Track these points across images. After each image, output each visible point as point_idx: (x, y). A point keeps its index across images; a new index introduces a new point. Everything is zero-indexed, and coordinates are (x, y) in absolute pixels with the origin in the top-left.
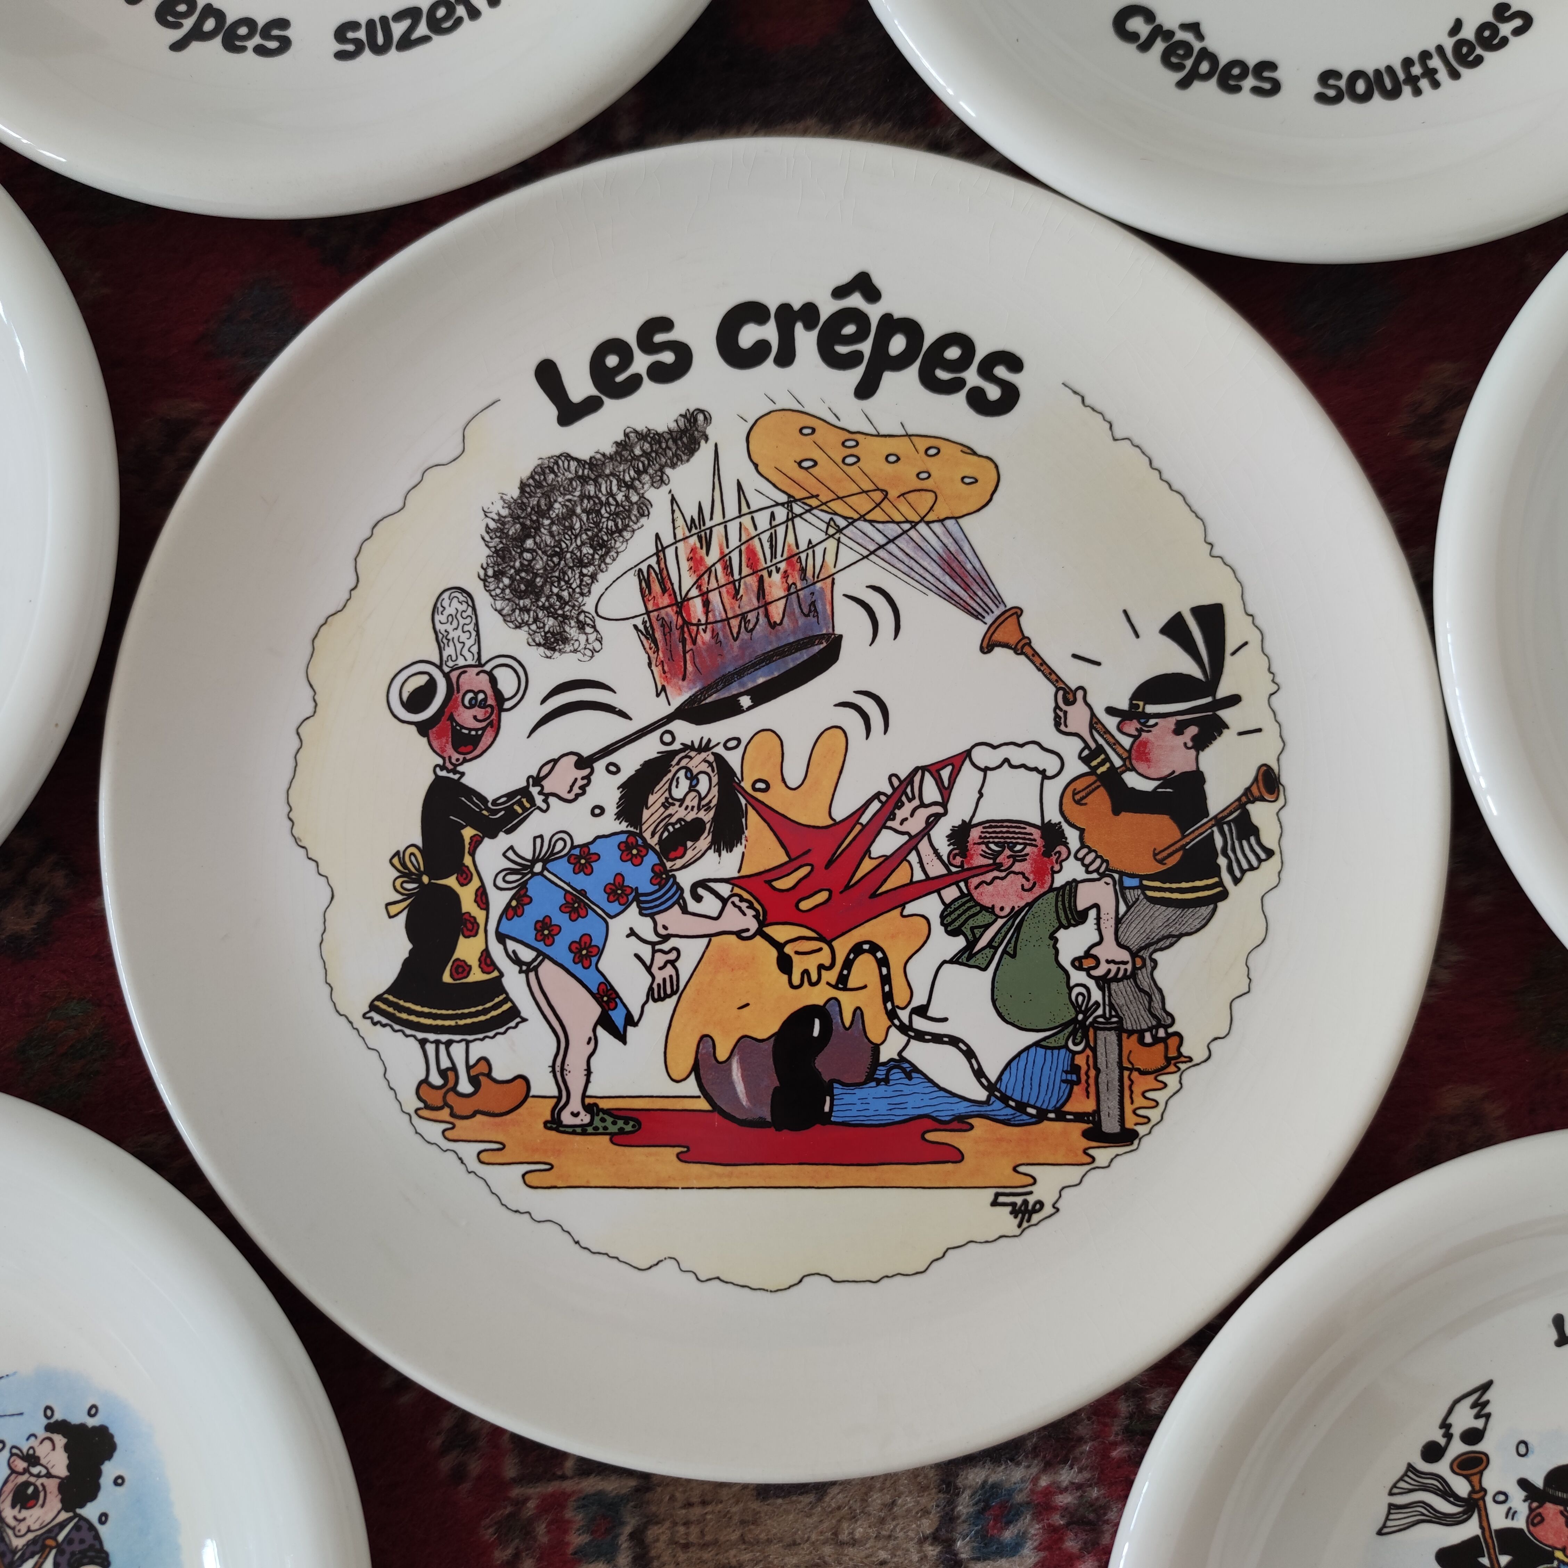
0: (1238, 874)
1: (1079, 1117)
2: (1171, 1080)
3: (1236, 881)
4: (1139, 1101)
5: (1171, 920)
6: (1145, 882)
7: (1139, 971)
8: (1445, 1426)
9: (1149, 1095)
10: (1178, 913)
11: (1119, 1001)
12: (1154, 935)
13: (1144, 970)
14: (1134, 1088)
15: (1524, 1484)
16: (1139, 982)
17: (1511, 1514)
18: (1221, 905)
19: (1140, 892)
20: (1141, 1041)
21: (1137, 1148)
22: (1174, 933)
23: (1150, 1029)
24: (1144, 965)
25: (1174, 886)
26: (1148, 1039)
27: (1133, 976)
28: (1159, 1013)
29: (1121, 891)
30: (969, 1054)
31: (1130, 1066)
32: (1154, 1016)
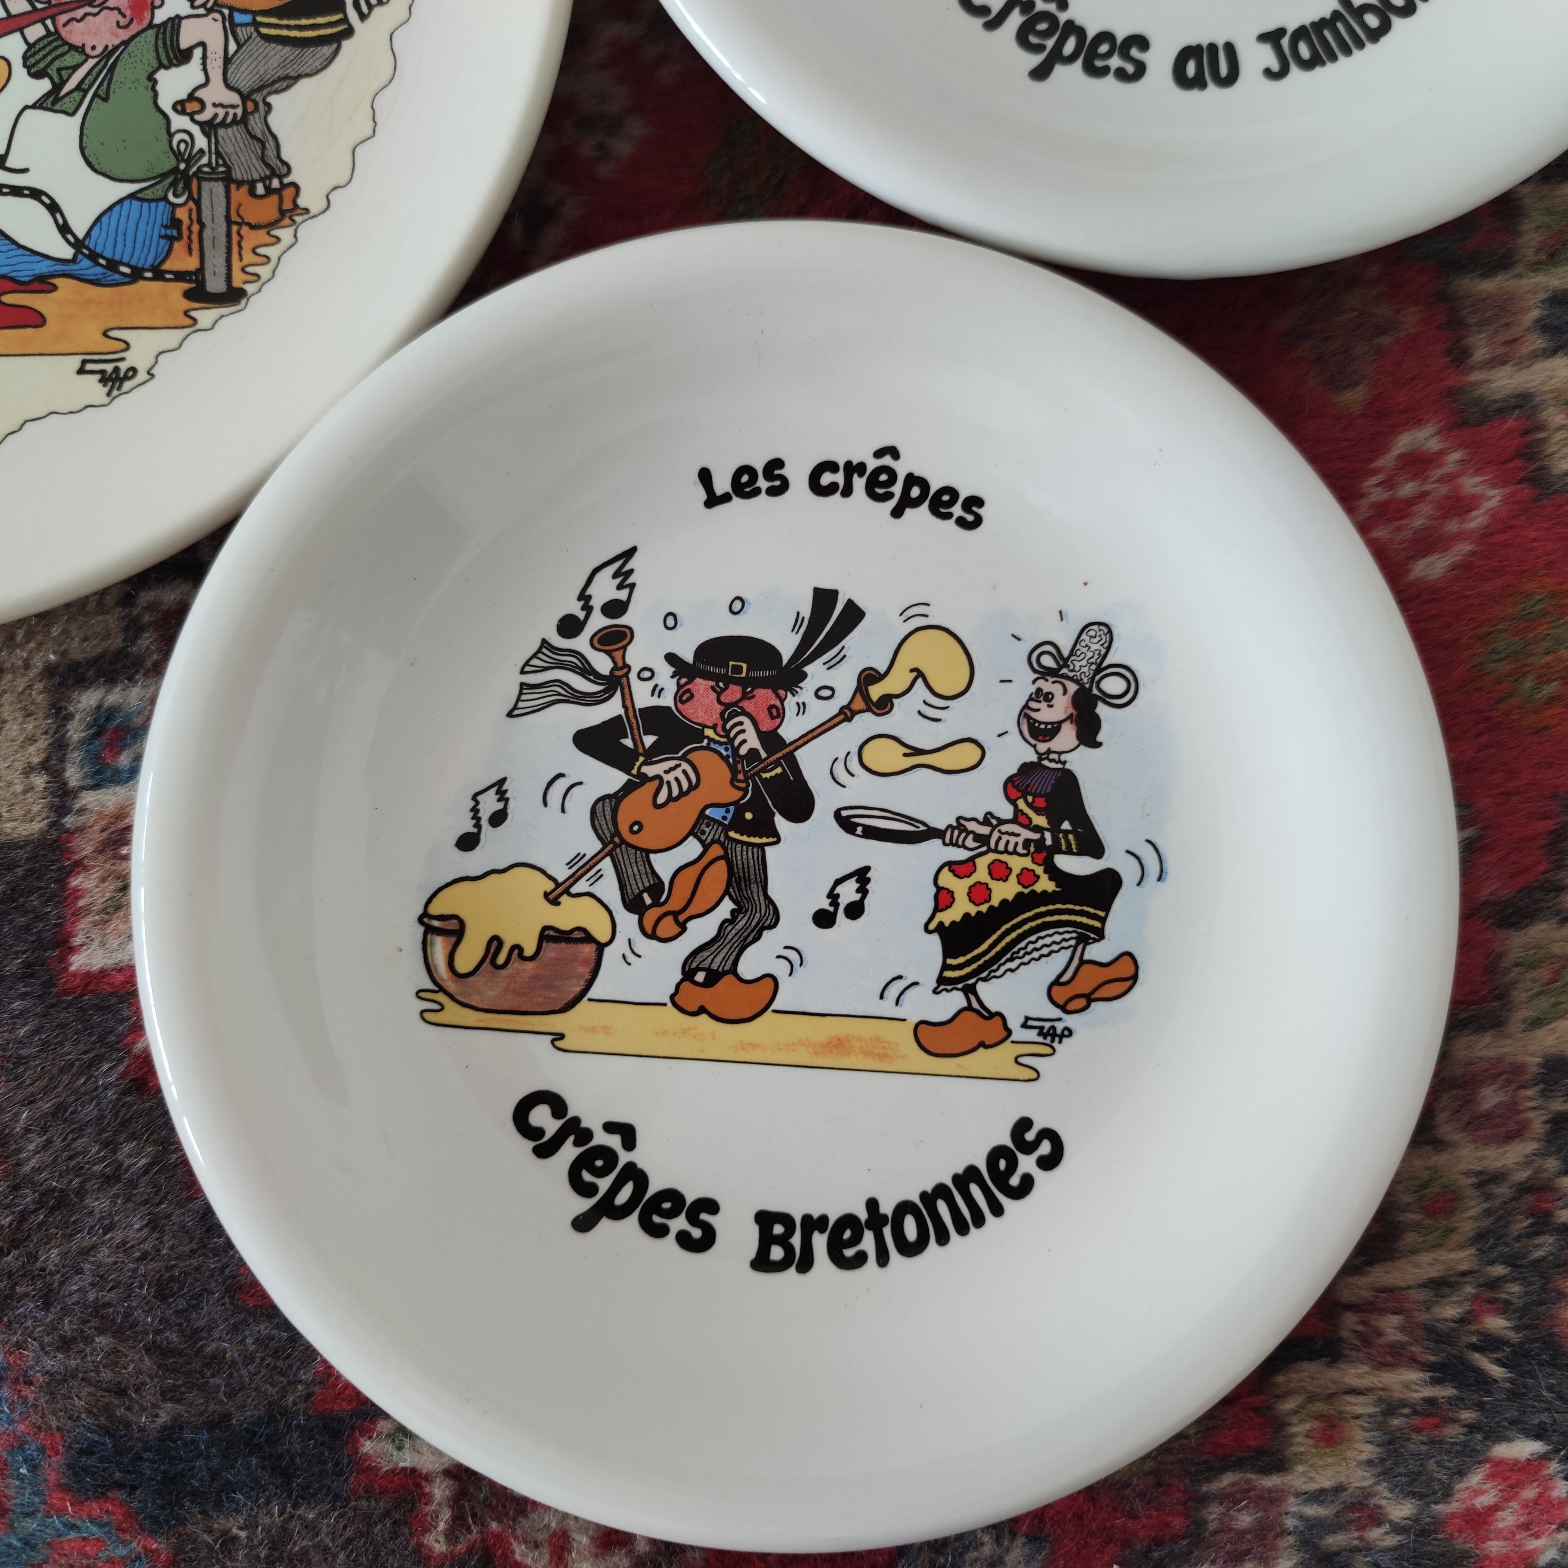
0: (365, 9)
1: (180, 276)
2: (285, 234)
3: (363, 17)
4: (248, 257)
5: (288, 61)
6: (259, 19)
7: (251, 117)
8: (584, 597)
9: (260, 251)
10: (297, 53)
11: (227, 148)
12: (268, 76)
13: (256, 115)
14: (243, 244)
15: (671, 658)
16: (251, 129)
17: (657, 691)
18: (346, 44)
19: (253, 29)
20: (252, 192)
21: (245, 308)
22: (291, 75)
23: (262, 180)
24: (256, 109)
25: (292, 23)
26: (260, 189)
27: (243, 121)
28: (274, 162)
29: (231, 28)
30: (53, 208)
31: (239, 220)
32: (268, 165)
